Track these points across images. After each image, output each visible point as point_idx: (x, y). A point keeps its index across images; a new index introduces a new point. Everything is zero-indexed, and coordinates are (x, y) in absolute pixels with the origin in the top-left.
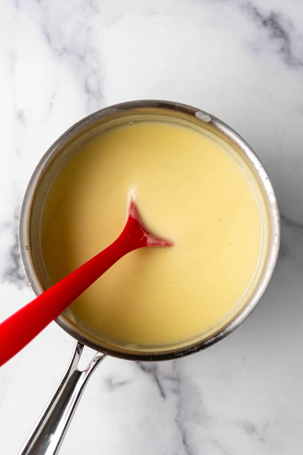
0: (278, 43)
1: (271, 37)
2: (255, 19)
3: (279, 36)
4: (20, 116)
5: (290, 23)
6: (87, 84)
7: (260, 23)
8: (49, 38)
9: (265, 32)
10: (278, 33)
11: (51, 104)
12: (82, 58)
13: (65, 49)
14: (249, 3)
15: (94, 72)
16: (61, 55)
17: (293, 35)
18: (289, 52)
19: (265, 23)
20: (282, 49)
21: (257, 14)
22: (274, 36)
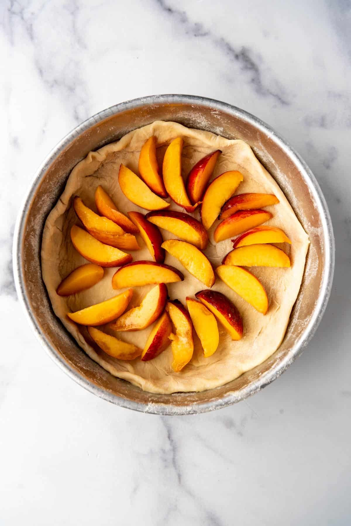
0: (249, 75)
1: (242, 69)
2: (228, 54)
3: (250, 69)
4: (15, 142)
5: (260, 58)
6: (76, 112)
7: (233, 57)
8: (41, 72)
9: (237, 66)
10: (249, 66)
11: (44, 131)
12: (71, 89)
13: (56, 81)
14: (222, 39)
15: (83, 102)
16: (52, 86)
17: (262, 67)
18: (260, 82)
19: (237, 57)
20: (253, 80)
21: (230, 49)
22: (246, 68)
